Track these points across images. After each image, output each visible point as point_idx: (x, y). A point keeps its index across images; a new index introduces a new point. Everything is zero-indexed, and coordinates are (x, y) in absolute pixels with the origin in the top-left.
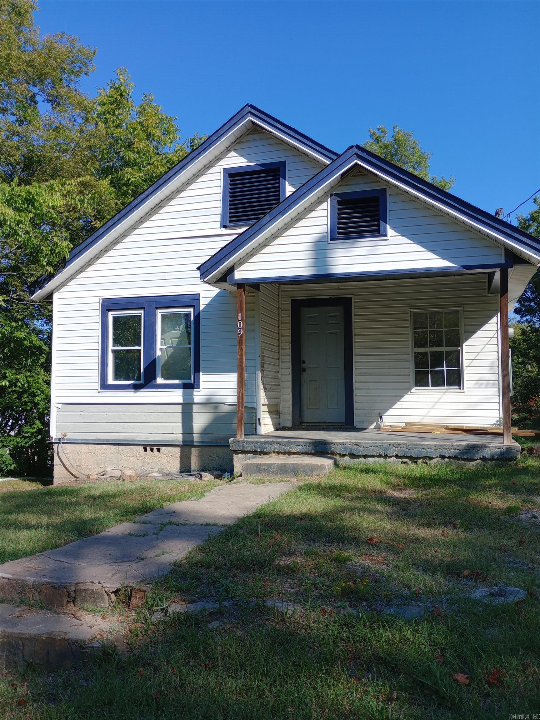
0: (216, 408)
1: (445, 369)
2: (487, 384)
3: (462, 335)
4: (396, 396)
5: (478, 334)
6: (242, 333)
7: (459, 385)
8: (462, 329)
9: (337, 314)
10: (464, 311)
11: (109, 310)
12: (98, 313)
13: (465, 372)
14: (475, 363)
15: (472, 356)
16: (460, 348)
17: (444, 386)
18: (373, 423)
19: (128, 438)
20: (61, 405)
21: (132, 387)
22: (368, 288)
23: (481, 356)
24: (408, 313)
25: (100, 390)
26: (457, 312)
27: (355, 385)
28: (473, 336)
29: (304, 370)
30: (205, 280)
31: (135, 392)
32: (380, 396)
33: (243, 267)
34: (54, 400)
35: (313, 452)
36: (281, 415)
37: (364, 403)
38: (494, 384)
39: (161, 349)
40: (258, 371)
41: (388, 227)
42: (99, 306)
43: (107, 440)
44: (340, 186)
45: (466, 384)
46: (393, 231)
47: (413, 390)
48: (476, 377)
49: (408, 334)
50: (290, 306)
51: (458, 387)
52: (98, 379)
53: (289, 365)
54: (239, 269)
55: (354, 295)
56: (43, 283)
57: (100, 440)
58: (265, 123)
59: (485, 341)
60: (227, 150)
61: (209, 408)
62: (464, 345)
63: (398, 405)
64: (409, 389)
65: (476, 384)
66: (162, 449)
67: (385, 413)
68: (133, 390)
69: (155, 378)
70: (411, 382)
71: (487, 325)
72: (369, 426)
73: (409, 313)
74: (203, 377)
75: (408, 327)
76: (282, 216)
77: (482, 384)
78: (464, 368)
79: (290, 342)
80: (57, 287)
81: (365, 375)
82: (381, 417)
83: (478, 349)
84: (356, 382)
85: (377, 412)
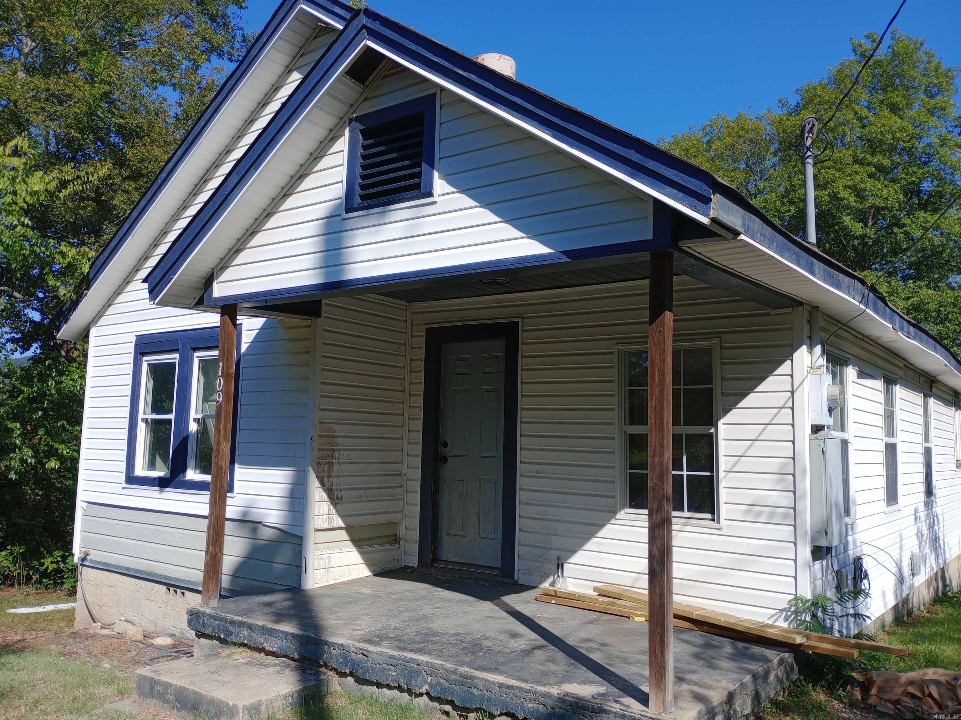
0: (254, 531)
1: (685, 473)
2: (772, 515)
3: (718, 401)
4: (589, 524)
5: (750, 400)
6: (221, 399)
7: (713, 513)
8: (717, 387)
9: (498, 354)
10: (722, 348)
11: (143, 354)
12: (130, 358)
13: (722, 484)
14: (745, 464)
15: (740, 447)
16: (713, 430)
17: (683, 510)
18: (548, 577)
19: (149, 569)
20: (86, 504)
21: (157, 482)
22: (546, 303)
23: (759, 448)
24: (613, 353)
25: (124, 485)
26: (708, 352)
27: (520, 496)
28: (742, 404)
29: (445, 460)
30: (156, 301)
31: (161, 491)
32: (561, 521)
33: (227, 275)
34: (82, 496)
35: (296, 656)
36: (402, 542)
37: (534, 532)
38: (786, 516)
39: (195, 420)
40: (308, 466)
41: (436, 174)
42: (131, 348)
43: (128, 569)
44: (366, 99)
45: (724, 510)
46: (444, 182)
47: (621, 515)
48: (749, 497)
49: (613, 395)
50: (422, 341)
51: (709, 516)
52: (123, 467)
53: (418, 449)
54: (220, 279)
55: (523, 318)
56: (68, 314)
57: (121, 567)
58: (322, 11)
59: (765, 416)
60: (287, 71)
61: (245, 531)
62: (720, 423)
63: (592, 544)
64: (613, 512)
65: (747, 512)
66: (187, 593)
67: (569, 557)
68: (158, 488)
69: (184, 471)
70: (618, 497)
71: (770, 379)
72: (541, 582)
73: (616, 353)
74: (240, 472)
75: (613, 381)
76: (256, 171)
77: (759, 514)
78: (722, 474)
79: (422, 407)
80: (94, 318)
81: (537, 477)
82: (560, 565)
83: (752, 432)
84: (520, 489)
85: (554, 554)
